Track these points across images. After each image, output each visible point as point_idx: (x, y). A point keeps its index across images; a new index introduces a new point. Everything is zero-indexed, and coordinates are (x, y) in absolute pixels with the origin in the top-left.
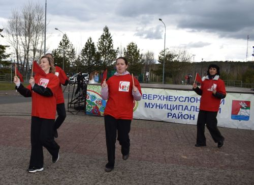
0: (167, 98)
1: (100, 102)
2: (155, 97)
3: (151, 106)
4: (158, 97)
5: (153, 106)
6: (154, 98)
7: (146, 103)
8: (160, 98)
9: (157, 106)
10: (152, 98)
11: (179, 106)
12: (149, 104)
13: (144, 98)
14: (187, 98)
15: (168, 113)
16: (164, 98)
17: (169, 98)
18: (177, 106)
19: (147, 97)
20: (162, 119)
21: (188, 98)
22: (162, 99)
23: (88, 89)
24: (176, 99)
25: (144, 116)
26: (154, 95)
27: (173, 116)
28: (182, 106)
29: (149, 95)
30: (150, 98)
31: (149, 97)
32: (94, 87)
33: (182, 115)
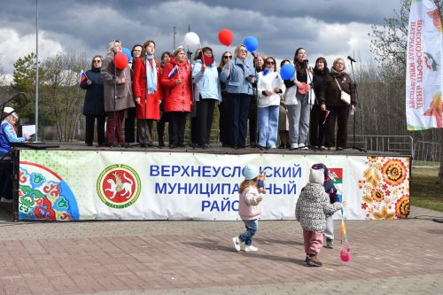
0: (199, 171)
1: (55, 189)
2: (176, 169)
3: (169, 189)
4: (182, 171)
5: (173, 189)
6: (173, 172)
7: (157, 185)
8: (185, 171)
9: (179, 188)
10: (170, 173)
11: (223, 185)
12: (165, 185)
13: (154, 173)
14: (237, 170)
15: (203, 202)
16: (193, 171)
17: (204, 171)
18: (218, 185)
19: (160, 170)
20: (191, 216)
21: (239, 168)
22: (190, 173)
23: (21, 159)
24: (217, 172)
25: (153, 213)
26: (173, 167)
27: (213, 207)
28: (229, 185)
29: (163, 167)
30: (165, 173)
31: (163, 171)
32: (36, 155)
33: (229, 202)
